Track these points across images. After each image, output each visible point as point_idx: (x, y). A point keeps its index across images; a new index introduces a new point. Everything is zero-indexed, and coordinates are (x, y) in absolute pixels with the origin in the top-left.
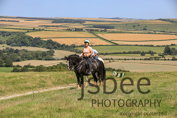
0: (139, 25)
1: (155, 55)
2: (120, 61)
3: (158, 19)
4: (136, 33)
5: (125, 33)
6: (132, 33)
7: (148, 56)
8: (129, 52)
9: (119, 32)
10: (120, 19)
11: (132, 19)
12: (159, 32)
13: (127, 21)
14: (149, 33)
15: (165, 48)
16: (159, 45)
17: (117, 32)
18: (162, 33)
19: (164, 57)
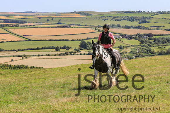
0: (52, 19)
1: (71, 50)
2: (33, 57)
3: (73, 12)
4: (50, 27)
5: (38, 27)
6: (46, 27)
7: (63, 51)
8: (43, 47)
9: (32, 27)
10: (32, 13)
11: (46, 12)
12: (74, 26)
13: (40, 15)
14: (63, 27)
15: (81, 42)
16: (74, 39)
17: (30, 27)
18: (77, 26)
19: (80, 52)
